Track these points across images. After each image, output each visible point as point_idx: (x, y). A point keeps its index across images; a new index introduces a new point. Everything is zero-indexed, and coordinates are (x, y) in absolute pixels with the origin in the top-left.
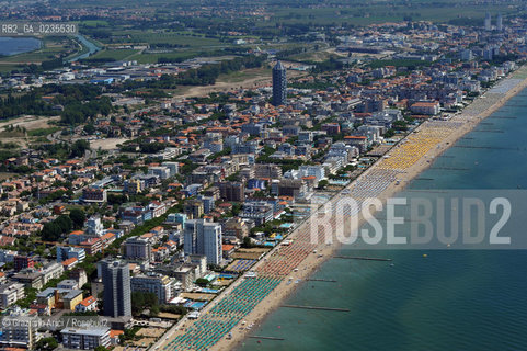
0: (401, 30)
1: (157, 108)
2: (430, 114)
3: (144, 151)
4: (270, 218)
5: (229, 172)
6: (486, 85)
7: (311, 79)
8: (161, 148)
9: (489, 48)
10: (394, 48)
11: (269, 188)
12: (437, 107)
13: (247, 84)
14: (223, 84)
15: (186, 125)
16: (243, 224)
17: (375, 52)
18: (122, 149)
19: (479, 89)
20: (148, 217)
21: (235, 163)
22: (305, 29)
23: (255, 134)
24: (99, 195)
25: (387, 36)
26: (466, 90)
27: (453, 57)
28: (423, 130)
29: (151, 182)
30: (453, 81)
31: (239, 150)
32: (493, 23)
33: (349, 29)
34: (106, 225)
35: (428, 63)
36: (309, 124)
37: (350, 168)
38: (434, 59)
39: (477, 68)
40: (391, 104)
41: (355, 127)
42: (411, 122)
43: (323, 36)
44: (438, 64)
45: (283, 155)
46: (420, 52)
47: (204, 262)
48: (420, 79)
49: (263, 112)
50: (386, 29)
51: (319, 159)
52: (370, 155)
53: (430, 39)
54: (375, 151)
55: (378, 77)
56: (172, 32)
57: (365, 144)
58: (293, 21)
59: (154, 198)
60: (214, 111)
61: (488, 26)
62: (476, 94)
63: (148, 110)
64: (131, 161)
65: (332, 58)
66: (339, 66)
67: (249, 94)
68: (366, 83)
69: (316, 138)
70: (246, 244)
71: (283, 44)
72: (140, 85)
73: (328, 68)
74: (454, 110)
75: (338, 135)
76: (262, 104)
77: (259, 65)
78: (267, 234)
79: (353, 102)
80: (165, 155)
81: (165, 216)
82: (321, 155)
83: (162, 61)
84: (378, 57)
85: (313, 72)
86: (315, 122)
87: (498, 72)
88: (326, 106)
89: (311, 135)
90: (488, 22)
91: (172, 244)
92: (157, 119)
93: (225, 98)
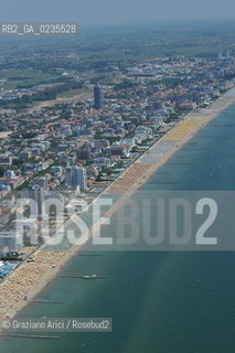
0: (166, 62)
1: (25, 114)
2: (190, 109)
3: (25, 137)
4: (109, 166)
5: (79, 145)
6: (222, 92)
7: (115, 93)
8: (36, 135)
9: (222, 70)
10: (162, 73)
11: (104, 152)
12: (194, 105)
13: (76, 98)
14: (61, 99)
15: (45, 122)
16: (95, 169)
17: (151, 76)
18: (11, 137)
19: (218, 94)
20: (39, 169)
21: (82, 140)
22: (104, 64)
23: (89, 125)
24: (7, 160)
25: (157, 66)
26: (211, 95)
27: (201, 76)
28: (188, 118)
29: (34, 152)
30: (202, 90)
31: (82, 133)
32: (224, 55)
33: (132, 63)
34: (17, 175)
35: (185, 81)
36: (120, 118)
37: (149, 140)
38: (189, 78)
39: (216, 82)
40: (166, 105)
41: (148, 118)
42: (180, 114)
43: (117, 68)
44: (192, 81)
45: (108, 135)
46: (180, 75)
47: (78, 187)
48: (182, 90)
49: (89, 113)
50: (156, 62)
51: (130, 135)
52: (159, 133)
53: (185, 67)
54: (161, 130)
55: (156, 90)
56: (19, 71)
57: (155, 126)
58: (96, 60)
59: (40, 160)
60: (61, 114)
61: (221, 57)
62: (217, 97)
63: (20, 115)
64: (20, 143)
65: (125, 81)
66: (131, 85)
67: (79, 104)
68: (149, 94)
69: (125, 125)
70: (98, 180)
71: (92, 74)
72: (10, 102)
73: (124, 87)
74: (205, 106)
75: (138, 123)
76: (89, 109)
77: (80, 87)
78: (109, 174)
79: (144, 105)
80: (39, 138)
81: (49, 168)
82: (130, 133)
83: (19, 87)
84: (154, 79)
85: (115, 89)
86: (123, 117)
87: (229, 84)
88: (128, 107)
89: (123, 123)
90: (220, 54)
91: (57, 181)
92: (27, 120)
93: (65, 107)
